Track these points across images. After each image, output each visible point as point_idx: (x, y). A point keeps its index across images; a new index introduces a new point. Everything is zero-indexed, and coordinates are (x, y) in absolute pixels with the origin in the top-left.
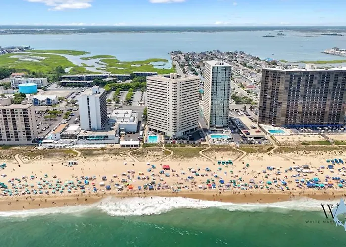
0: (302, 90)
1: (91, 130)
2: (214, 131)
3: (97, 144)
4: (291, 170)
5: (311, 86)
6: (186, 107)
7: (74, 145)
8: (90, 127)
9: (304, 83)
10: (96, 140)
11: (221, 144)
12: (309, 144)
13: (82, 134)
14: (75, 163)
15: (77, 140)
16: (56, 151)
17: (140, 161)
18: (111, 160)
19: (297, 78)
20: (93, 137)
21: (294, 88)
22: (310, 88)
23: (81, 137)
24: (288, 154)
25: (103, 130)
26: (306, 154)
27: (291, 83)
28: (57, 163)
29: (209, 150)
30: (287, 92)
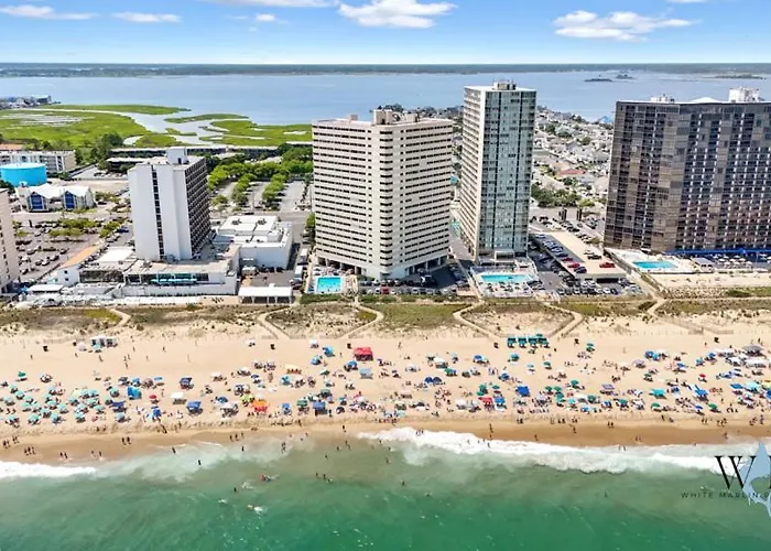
0: (721, 156)
1: (163, 259)
2: (490, 264)
3: (178, 295)
4: (711, 358)
5: (745, 143)
6: (415, 199)
7: (114, 297)
8: (162, 252)
9: (727, 138)
10: (174, 284)
11: (511, 295)
12: (747, 295)
13: (137, 269)
14: (110, 343)
15: (123, 285)
16: (65, 312)
17: (291, 338)
18: (210, 334)
19: (708, 124)
20: (168, 277)
21: (701, 150)
22: (743, 150)
23: (134, 278)
24: (698, 320)
25: (195, 260)
26: (747, 319)
27: (692, 137)
28: (60, 341)
29: (480, 310)
30: (682, 161)
